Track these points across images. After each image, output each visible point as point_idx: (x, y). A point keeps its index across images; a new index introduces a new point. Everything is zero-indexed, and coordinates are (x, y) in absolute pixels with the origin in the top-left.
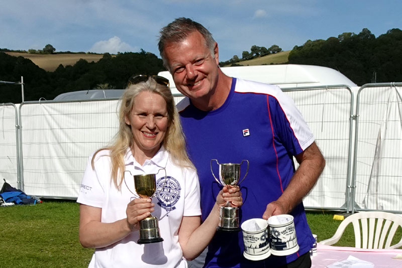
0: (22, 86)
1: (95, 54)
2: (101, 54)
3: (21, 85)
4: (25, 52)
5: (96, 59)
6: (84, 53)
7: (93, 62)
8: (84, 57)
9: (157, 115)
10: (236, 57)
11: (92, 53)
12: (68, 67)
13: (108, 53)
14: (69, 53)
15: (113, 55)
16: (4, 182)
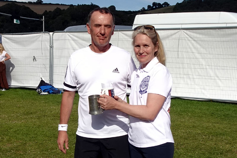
1: (65, 5)
2: (69, 5)
4: (26, 3)
5: (66, 8)
6: (58, 4)
7: (64, 9)
8: (59, 7)
9: (145, 45)
10: (143, 8)
11: (63, 5)
12: (50, 12)
13: (72, 5)
14: (50, 4)
15: (75, 6)
16: (41, 80)
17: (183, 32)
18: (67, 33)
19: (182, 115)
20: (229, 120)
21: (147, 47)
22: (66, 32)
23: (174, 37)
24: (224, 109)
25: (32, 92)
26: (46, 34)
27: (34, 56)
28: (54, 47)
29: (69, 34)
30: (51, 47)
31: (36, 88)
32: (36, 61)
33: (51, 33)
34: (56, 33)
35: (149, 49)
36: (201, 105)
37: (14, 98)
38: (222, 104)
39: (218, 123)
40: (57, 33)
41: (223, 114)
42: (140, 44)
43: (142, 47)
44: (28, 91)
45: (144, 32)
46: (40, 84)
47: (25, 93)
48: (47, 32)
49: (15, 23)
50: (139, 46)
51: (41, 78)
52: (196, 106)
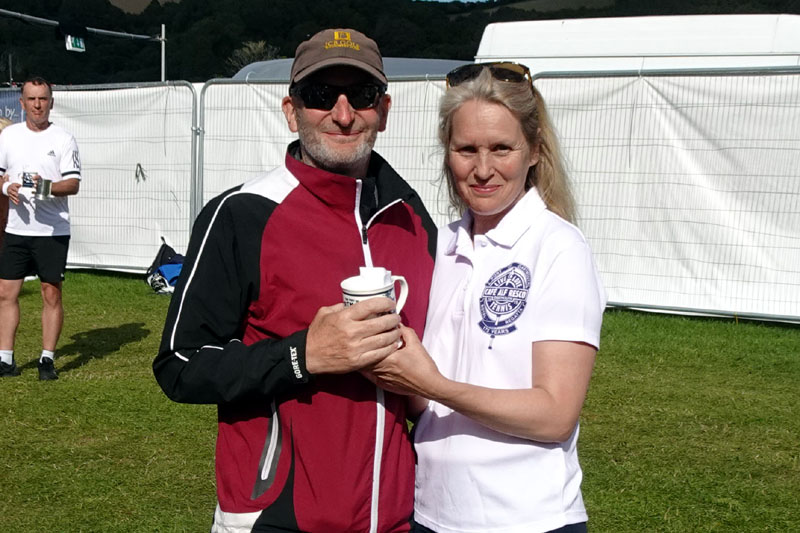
0: (163, 43)
3: (160, 43)
9: (498, 147)
16: (161, 243)
17: (646, 84)
18: (252, 85)
19: (637, 361)
20: (790, 380)
21: (506, 151)
22: (249, 82)
23: (615, 102)
24: (777, 346)
25: (130, 283)
26: (181, 88)
27: (139, 165)
28: (207, 133)
29: (259, 91)
30: (198, 133)
31: (145, 272)
32: (144, 179)
33: (198, 86)
34: (213, 86)
35: (512, 160)
36: (702, 334)
37: (77, 303)
38: (774, 330)
39: (753, 389)
40: (217, 86)
41: (774, 361)
42: (477, 144)
43: (484, 153)
44: (117, 282)
45: (492, 92)
46: (157, 258)
47: (110, 287)
48: (186, 82)
49: (70, 51)
50: (472, 149)
51: (163, 239)
52: (683, 336)
